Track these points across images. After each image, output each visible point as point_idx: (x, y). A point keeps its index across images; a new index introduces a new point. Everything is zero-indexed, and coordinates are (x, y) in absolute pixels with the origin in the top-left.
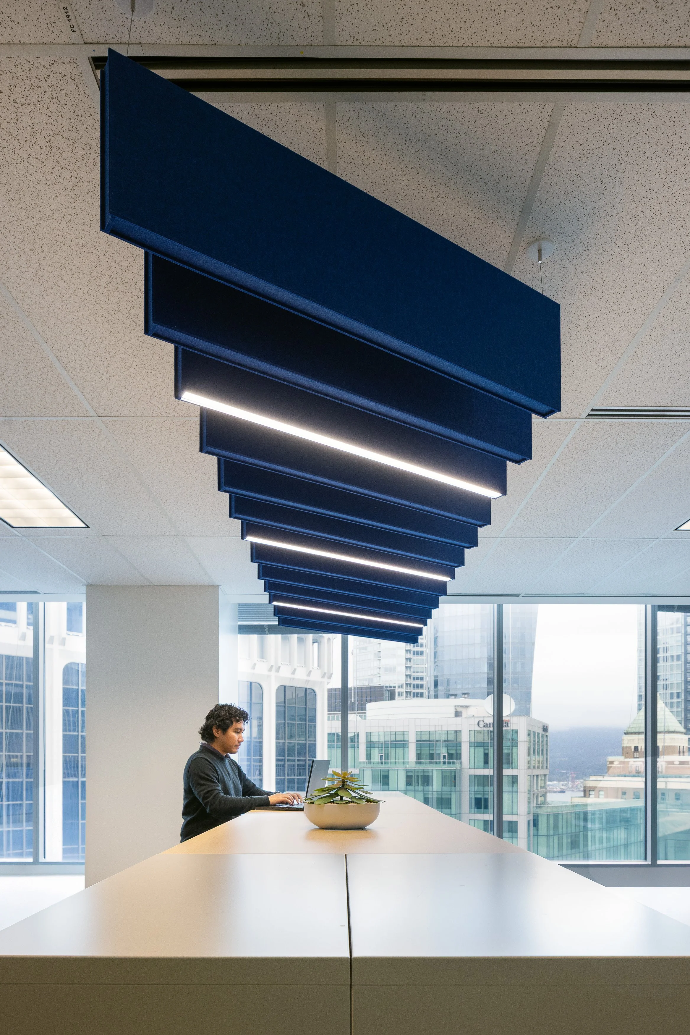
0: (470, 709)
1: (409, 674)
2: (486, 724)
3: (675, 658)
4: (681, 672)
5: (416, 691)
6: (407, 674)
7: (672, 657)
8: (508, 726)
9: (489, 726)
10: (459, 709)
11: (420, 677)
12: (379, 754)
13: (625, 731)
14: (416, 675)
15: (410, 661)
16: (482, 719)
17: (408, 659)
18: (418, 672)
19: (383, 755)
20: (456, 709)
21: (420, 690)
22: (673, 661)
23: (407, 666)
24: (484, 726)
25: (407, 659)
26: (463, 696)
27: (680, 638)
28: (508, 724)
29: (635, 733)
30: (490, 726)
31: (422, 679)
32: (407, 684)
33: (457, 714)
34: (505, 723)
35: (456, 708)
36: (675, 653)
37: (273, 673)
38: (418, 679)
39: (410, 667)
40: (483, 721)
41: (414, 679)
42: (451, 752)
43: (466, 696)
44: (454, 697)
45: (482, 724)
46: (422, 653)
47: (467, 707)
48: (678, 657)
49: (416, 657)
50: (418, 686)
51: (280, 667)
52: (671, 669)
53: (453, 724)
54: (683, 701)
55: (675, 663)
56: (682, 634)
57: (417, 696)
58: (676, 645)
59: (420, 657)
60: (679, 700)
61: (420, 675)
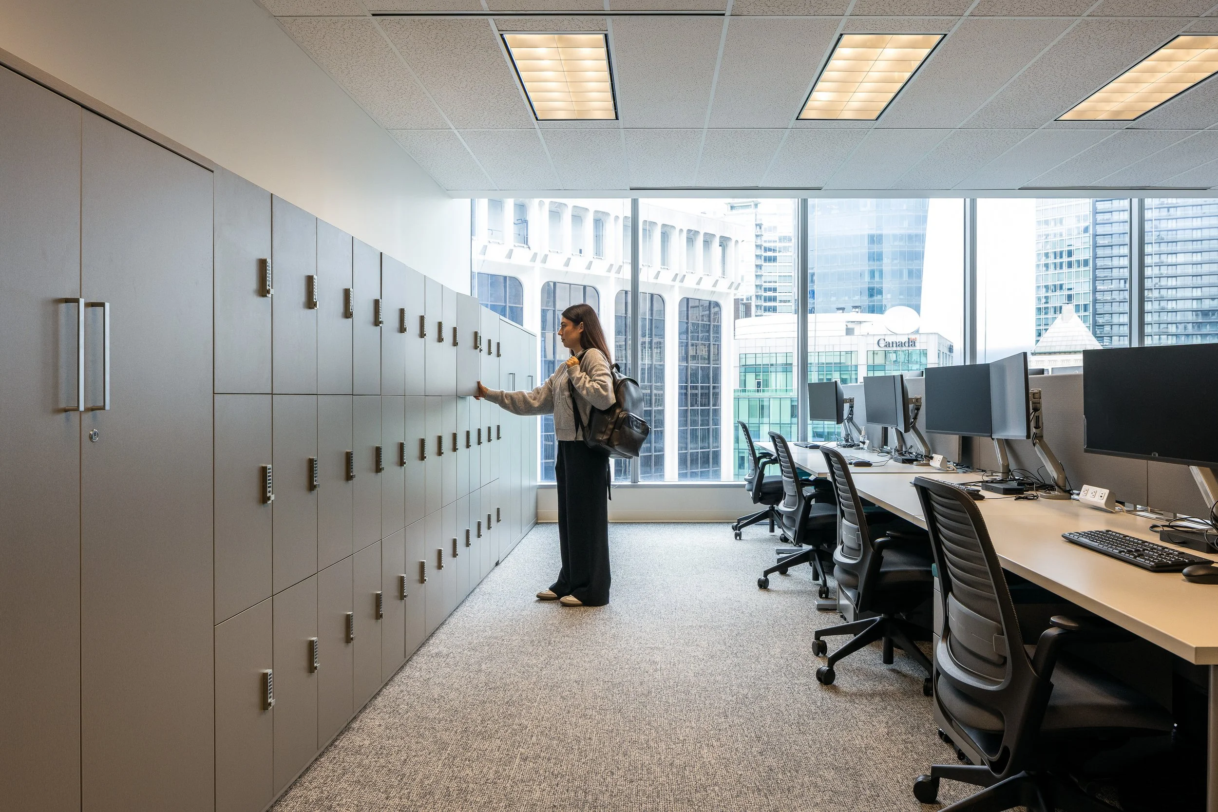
0: (863, 325)
1: (759, 284)
2: (888, 343)
3: (1082, 263)
4: (1089, 280)
5: (768, 304)
6: (757, 284)
7: (1078, 262)
8: (915, 346)
9: (891, 345)
10: (850, 326)
11: (772, 287)
12: (756, 379)
13: (1033, 351)
14: (767, 285)
15: (761, 269)
16: (883, 337)
17: (759, 267)
18: (770, 282)
19: (761, 381)
20: (847, 326)
21: (772, 304)
22: (1079, 266)
23: (757, 274)
24: (886, 346)
25: (757, 266)
26: (854, 310)
27: (1087, 240)
28: (914, 343)
29: (1045, 353)
30: (893, 346)
31: (775, 290)
32: (757, 296)
33: (849, 332)
34: (912, 342)
35: (847, 324)
36: (1082, 257)
37: (677, 283)
38: (770, 290)
39: (761, 276)
40: (884, 340)
41: (765, 290)
42: (844, 377)
43: (857, 310)
44: (841, 311)
45: (882, 344)
46: (774, 259)
47: (860, 322)
48: (1086, 263)
49: (767, 264)
50: (770, 299)
51: (685, 276)
52: (1077, 277)
53: (846, 343)
54: (1091, 314)
55: (1082, 269)
56: (1090, 234)
57: (769, 311)
58: (1083, 247)
59: (772, 264)
60: (1087, 314)
61: (772, 285)
